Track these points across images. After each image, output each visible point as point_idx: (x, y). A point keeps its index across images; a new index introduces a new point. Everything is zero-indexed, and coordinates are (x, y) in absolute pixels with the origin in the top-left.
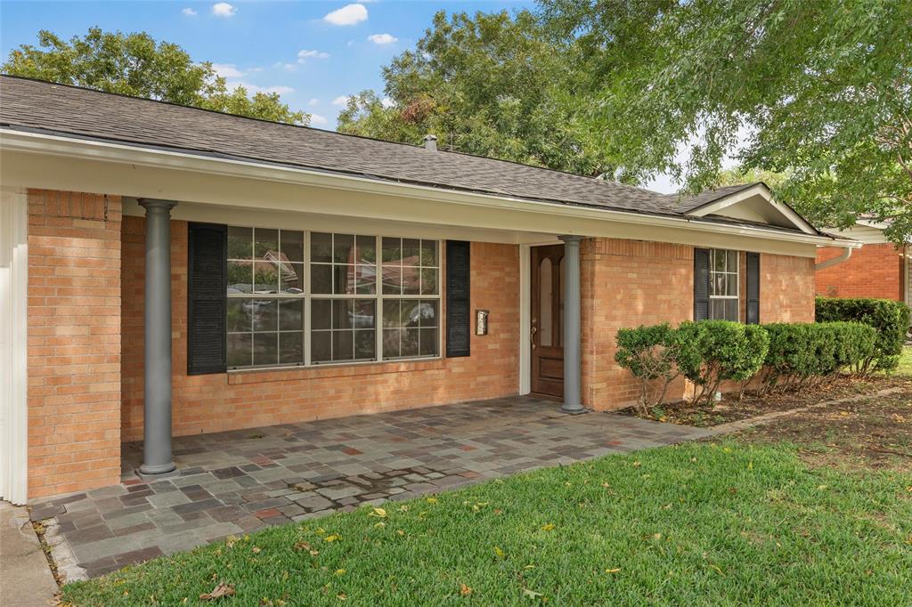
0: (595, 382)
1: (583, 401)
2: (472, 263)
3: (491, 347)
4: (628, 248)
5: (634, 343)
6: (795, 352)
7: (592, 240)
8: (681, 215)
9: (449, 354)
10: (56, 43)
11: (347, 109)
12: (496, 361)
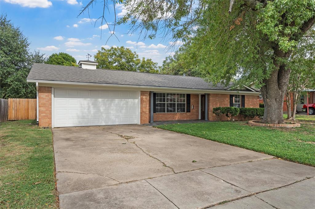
0: (210, 116)
1: (208, 119)
2: (191, 97)
3: (194, 111)
4: (216, 95)
5: (216, 110)
6: (246, 112)
7: (210, 94)
8: (225, 90)
9: (187, 112)
10: (104, 50)
11: (165, 60)
12: (195, 113)
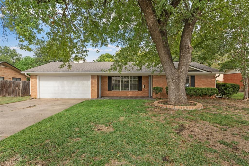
3: (145, 90)
9: (139, 90)
12: (147, 92)
